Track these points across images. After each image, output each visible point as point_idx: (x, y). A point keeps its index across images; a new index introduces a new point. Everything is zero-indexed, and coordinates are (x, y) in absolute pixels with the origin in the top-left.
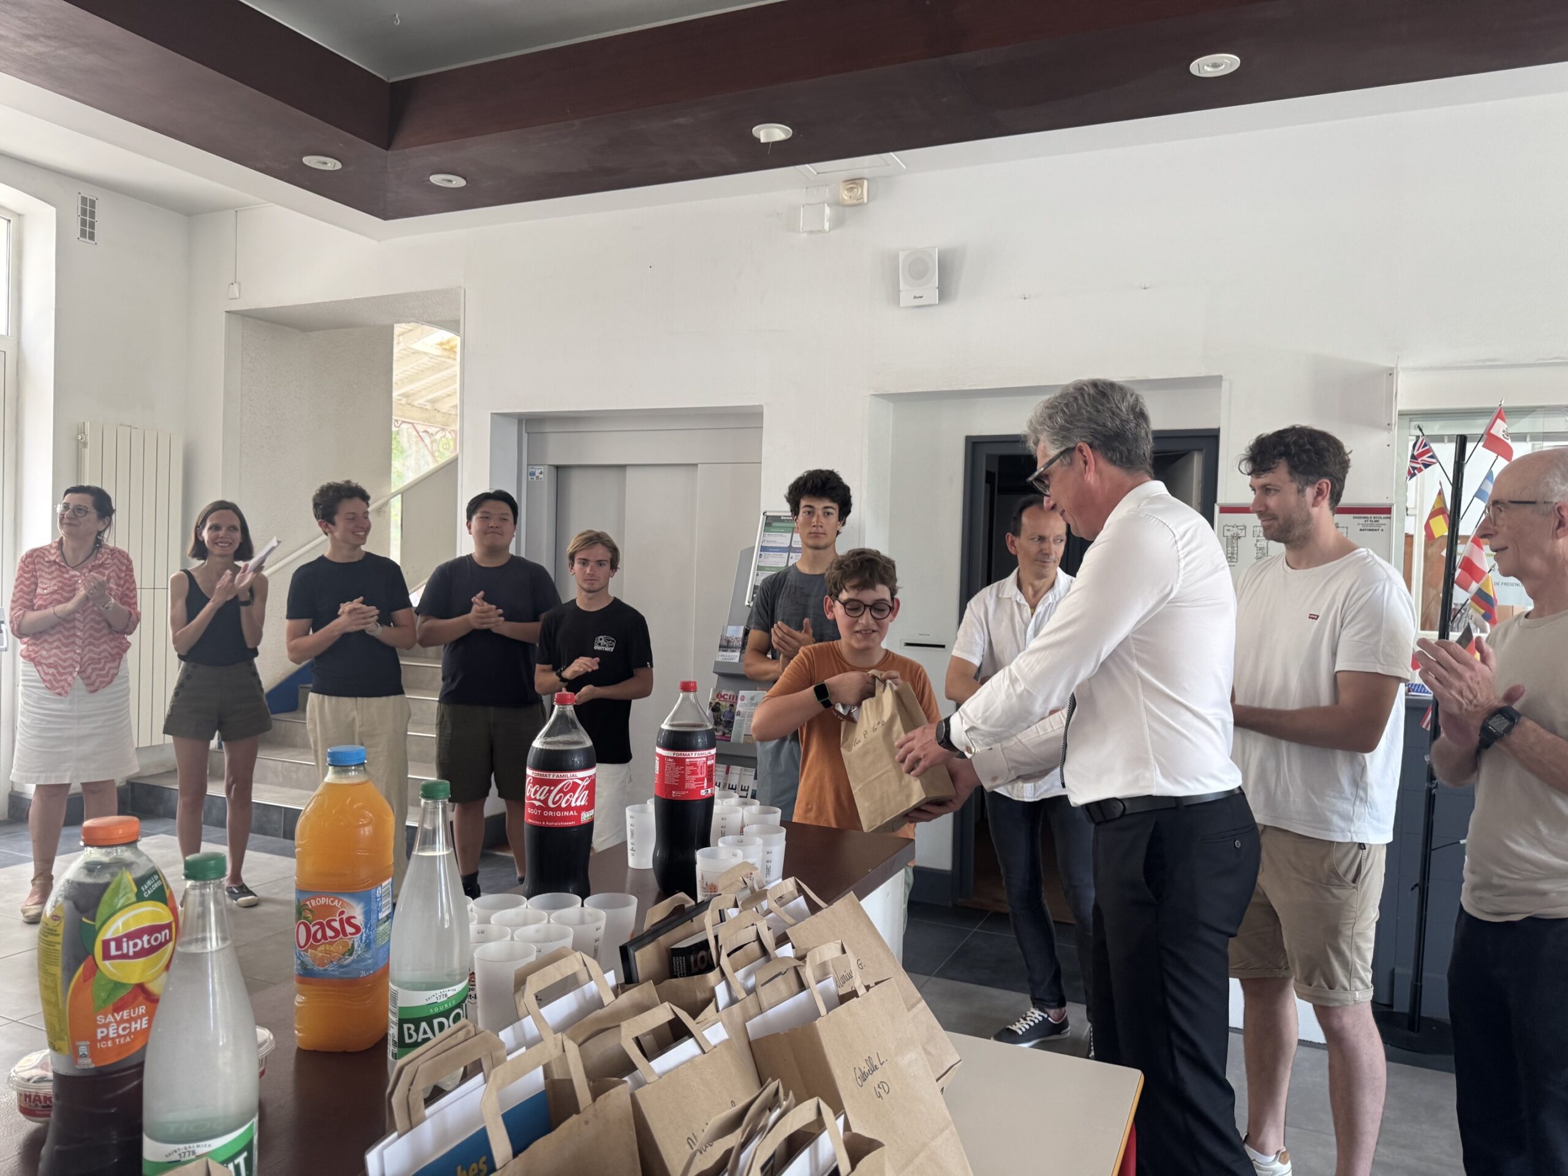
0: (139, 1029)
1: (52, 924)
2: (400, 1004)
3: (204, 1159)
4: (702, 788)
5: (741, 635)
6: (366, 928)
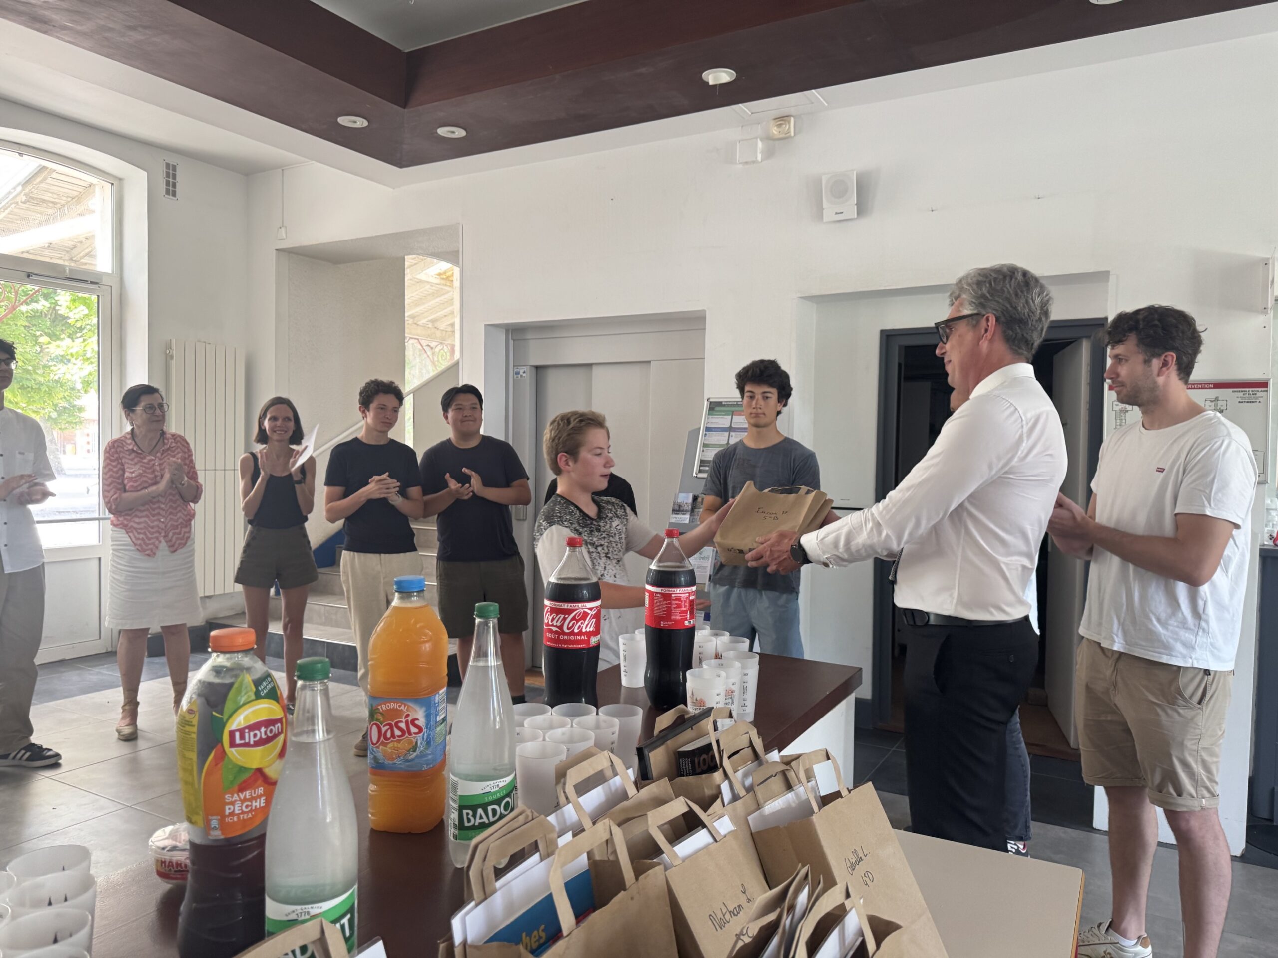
0: (258, 807)
1: (188, 717)
2: (459, 793)
3: (319, 919)
4: (686, 619)
5: (690, 500)
6: (427, 728)
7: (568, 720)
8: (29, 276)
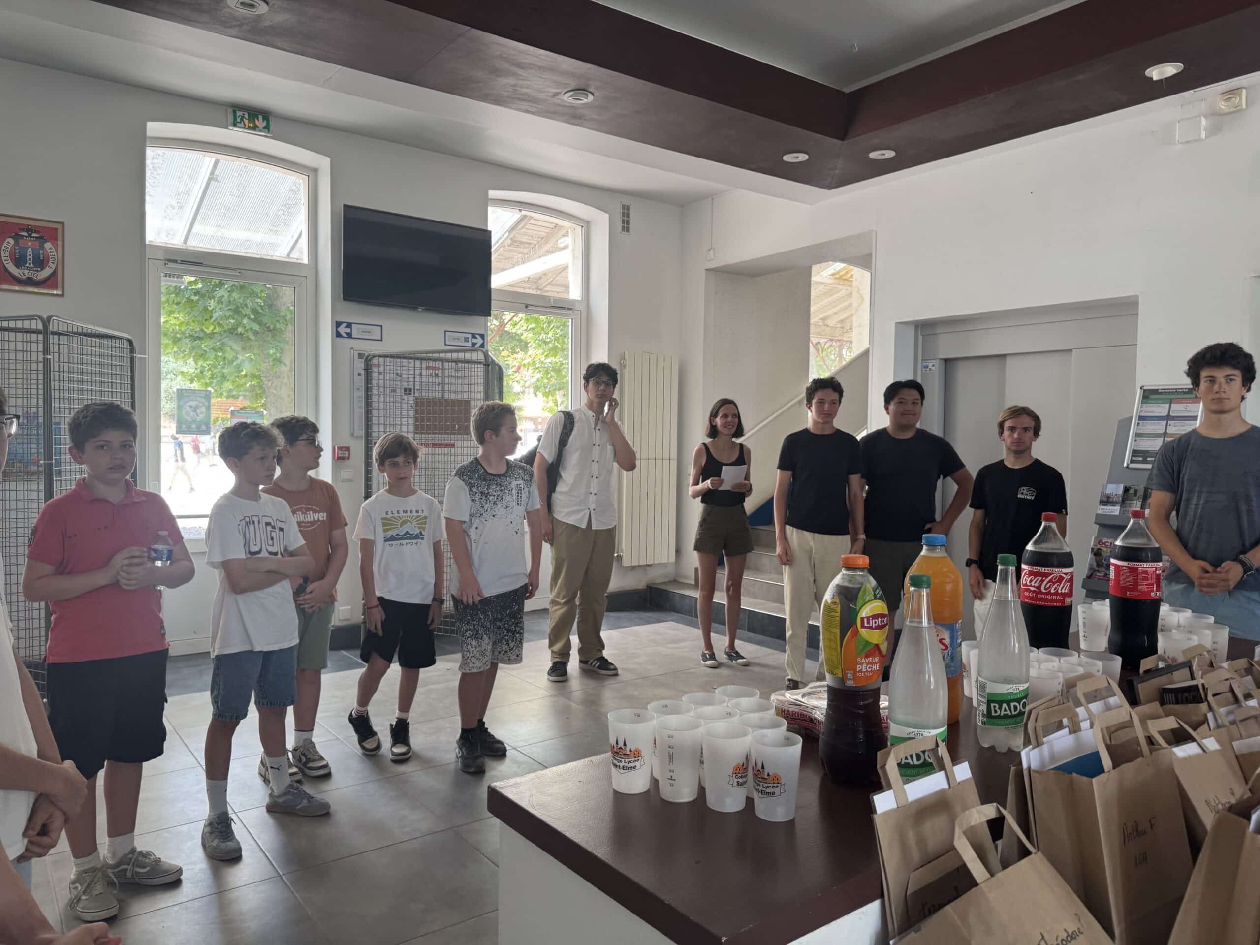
5: (1120, 491)
7: (1056, 659)
8: (526, 307)
